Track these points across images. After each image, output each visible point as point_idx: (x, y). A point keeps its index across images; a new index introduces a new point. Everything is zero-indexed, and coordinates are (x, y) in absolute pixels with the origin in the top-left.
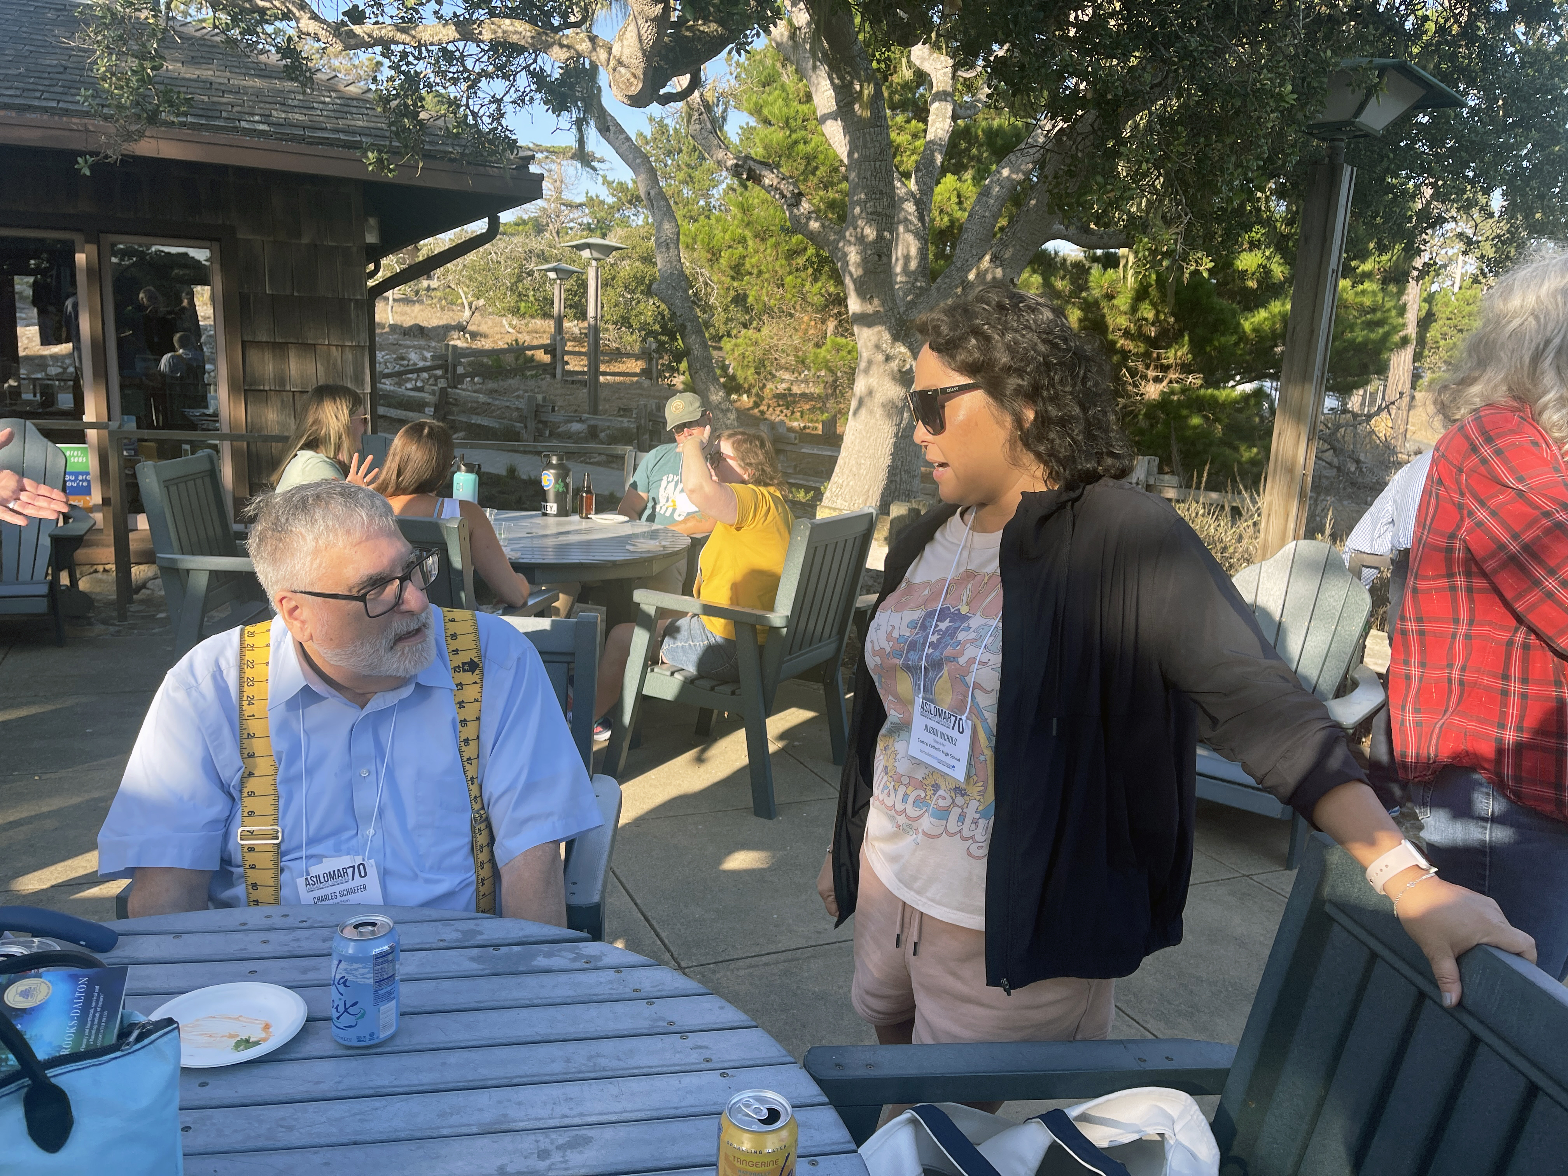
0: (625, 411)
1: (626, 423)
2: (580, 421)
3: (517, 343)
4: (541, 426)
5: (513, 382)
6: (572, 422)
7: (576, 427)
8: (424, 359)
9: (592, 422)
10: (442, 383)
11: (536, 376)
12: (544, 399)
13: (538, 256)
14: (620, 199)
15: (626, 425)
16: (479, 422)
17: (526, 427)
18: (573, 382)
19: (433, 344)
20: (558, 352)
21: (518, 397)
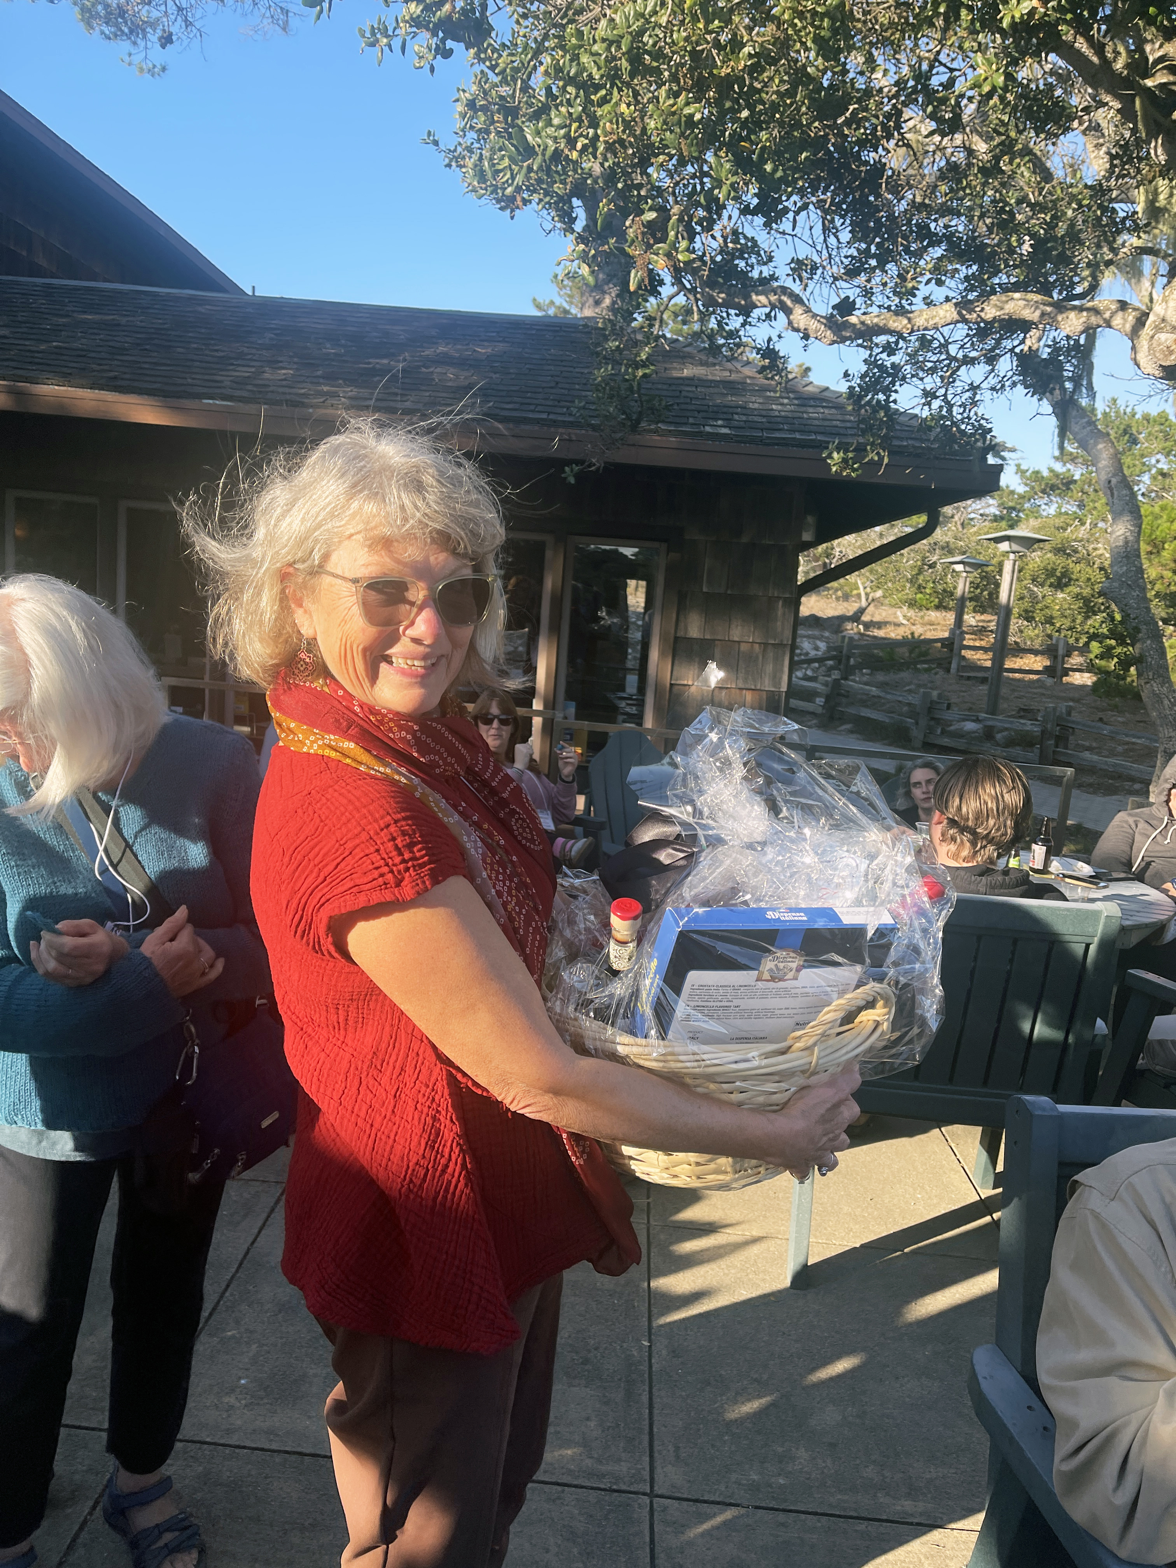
0: (1026, 712)
1: (1028, 725)
2: (977, 720)
3: (913, 636)
4: (932, 723)
5: (905, 675)
6: (964, 720)
7: (970, 726)
8: (817, 648)
9: (990, 723)
10: (836, 675)
11: (927, 670)
12: (940, 696)
13: (943, 548)
14: (1033, 488)
15: (1029, 728)
16: (869, 715)
17: (917, 723)
18: (969, 678)
19: (827, 634)
20: (956, 646)
21: (910, 691)
